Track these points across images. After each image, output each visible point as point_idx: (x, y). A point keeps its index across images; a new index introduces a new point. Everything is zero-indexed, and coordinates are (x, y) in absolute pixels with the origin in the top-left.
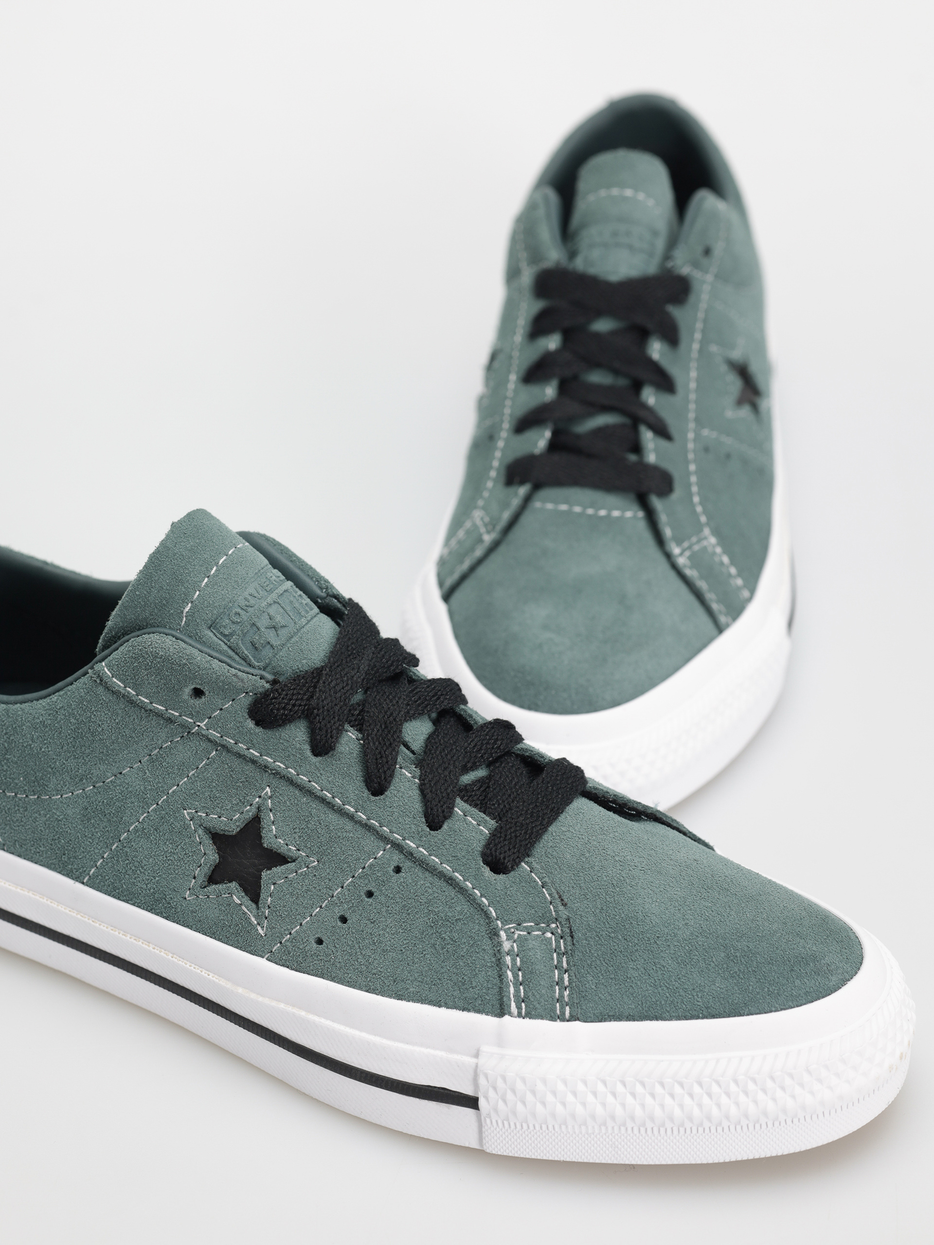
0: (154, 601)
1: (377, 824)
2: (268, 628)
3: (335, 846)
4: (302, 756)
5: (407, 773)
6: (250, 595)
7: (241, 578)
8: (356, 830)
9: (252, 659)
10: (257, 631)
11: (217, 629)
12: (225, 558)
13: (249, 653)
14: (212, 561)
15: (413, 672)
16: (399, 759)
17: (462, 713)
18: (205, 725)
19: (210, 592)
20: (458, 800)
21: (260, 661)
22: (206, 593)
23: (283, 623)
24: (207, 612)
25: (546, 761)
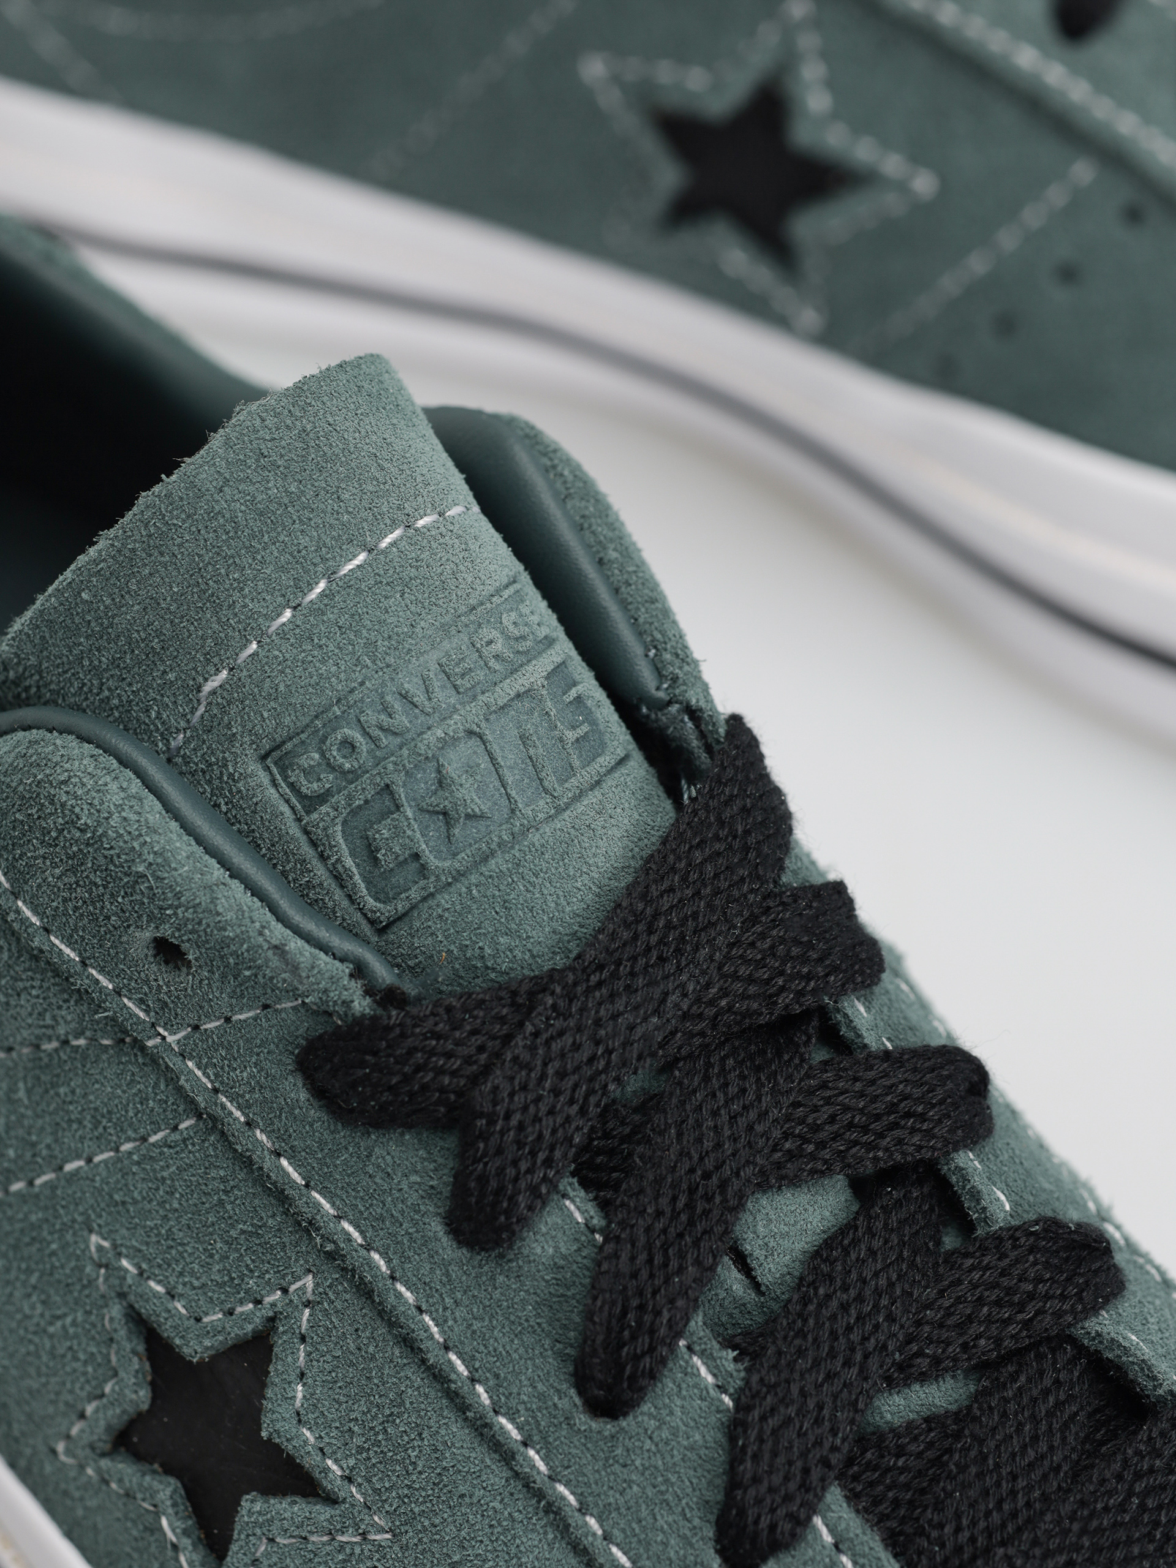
0: (129, 630)
1: (571, 1499)
2: (428, 811)
3: (446, 1515)
4: (417, 1231)
5: (703, 1371)
6: (401, 694)
7: (390, 637)
8: (512, 1494)
9: (362, 886)
10: (393, 809)
11: (283, 771)
12: (362, 557)
13: (357, 865)
14: (317, 560)
15: (846, 1015)
16: (692, 1323)
17: (954, 1179)
18: (179, 1042)
19: (287, 656)
20: (834, 1495)
21: (382, 896)
22: (276, 657)
23: (478, 805)
24: (266, 715)
25: (1161, 1392)
